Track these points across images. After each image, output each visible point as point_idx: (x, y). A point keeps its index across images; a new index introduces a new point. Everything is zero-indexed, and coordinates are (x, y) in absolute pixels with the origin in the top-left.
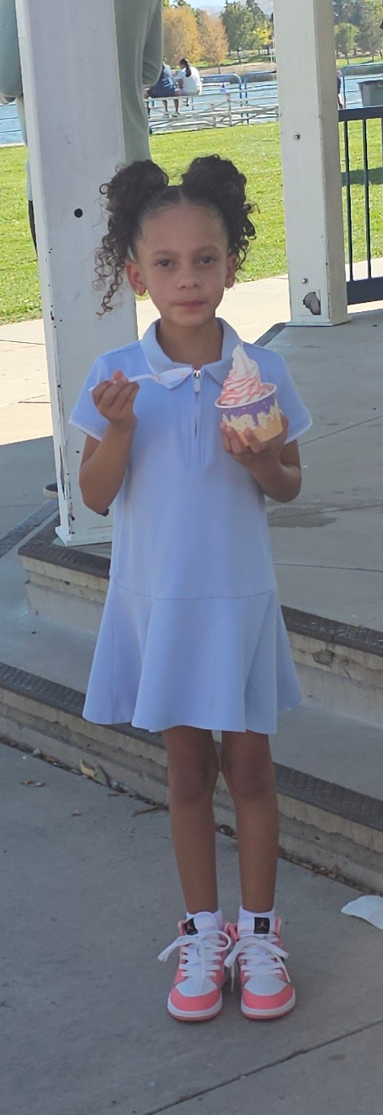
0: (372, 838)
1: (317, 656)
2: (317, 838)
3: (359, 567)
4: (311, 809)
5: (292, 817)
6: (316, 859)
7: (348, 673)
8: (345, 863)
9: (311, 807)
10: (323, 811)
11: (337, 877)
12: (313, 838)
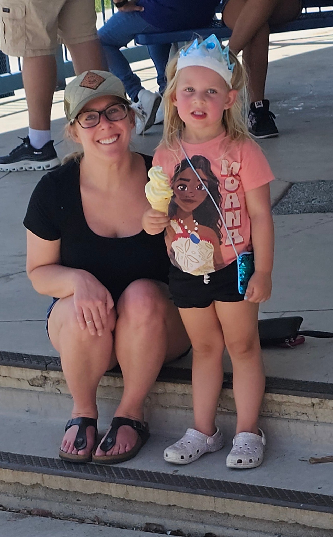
0: (127, 491)
1: (32, 383)
2: (78, 500)
3: (26, 319)
4: (73, 480)
5: (58, 489)
6: (79, 514)
7: (59, 390)
8: (105, 513)
9: (74, 479)
10: (85, 480)
11: (99, 523)
12: (75, 501)
